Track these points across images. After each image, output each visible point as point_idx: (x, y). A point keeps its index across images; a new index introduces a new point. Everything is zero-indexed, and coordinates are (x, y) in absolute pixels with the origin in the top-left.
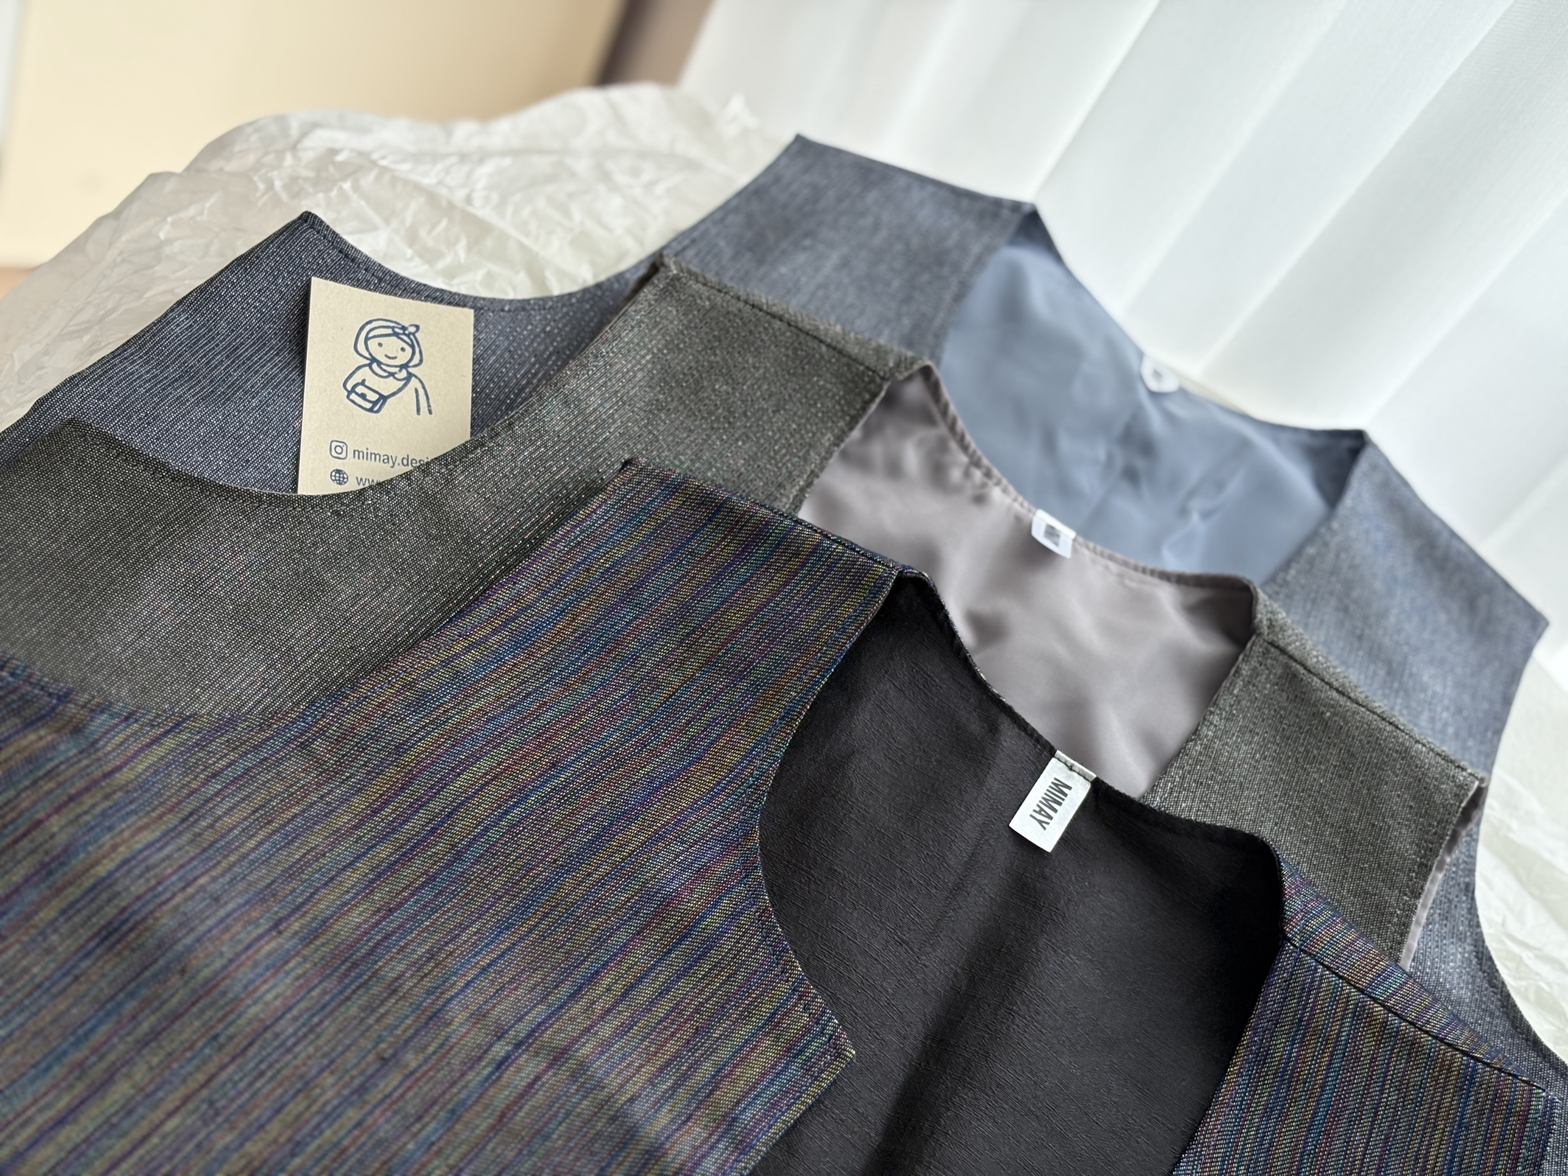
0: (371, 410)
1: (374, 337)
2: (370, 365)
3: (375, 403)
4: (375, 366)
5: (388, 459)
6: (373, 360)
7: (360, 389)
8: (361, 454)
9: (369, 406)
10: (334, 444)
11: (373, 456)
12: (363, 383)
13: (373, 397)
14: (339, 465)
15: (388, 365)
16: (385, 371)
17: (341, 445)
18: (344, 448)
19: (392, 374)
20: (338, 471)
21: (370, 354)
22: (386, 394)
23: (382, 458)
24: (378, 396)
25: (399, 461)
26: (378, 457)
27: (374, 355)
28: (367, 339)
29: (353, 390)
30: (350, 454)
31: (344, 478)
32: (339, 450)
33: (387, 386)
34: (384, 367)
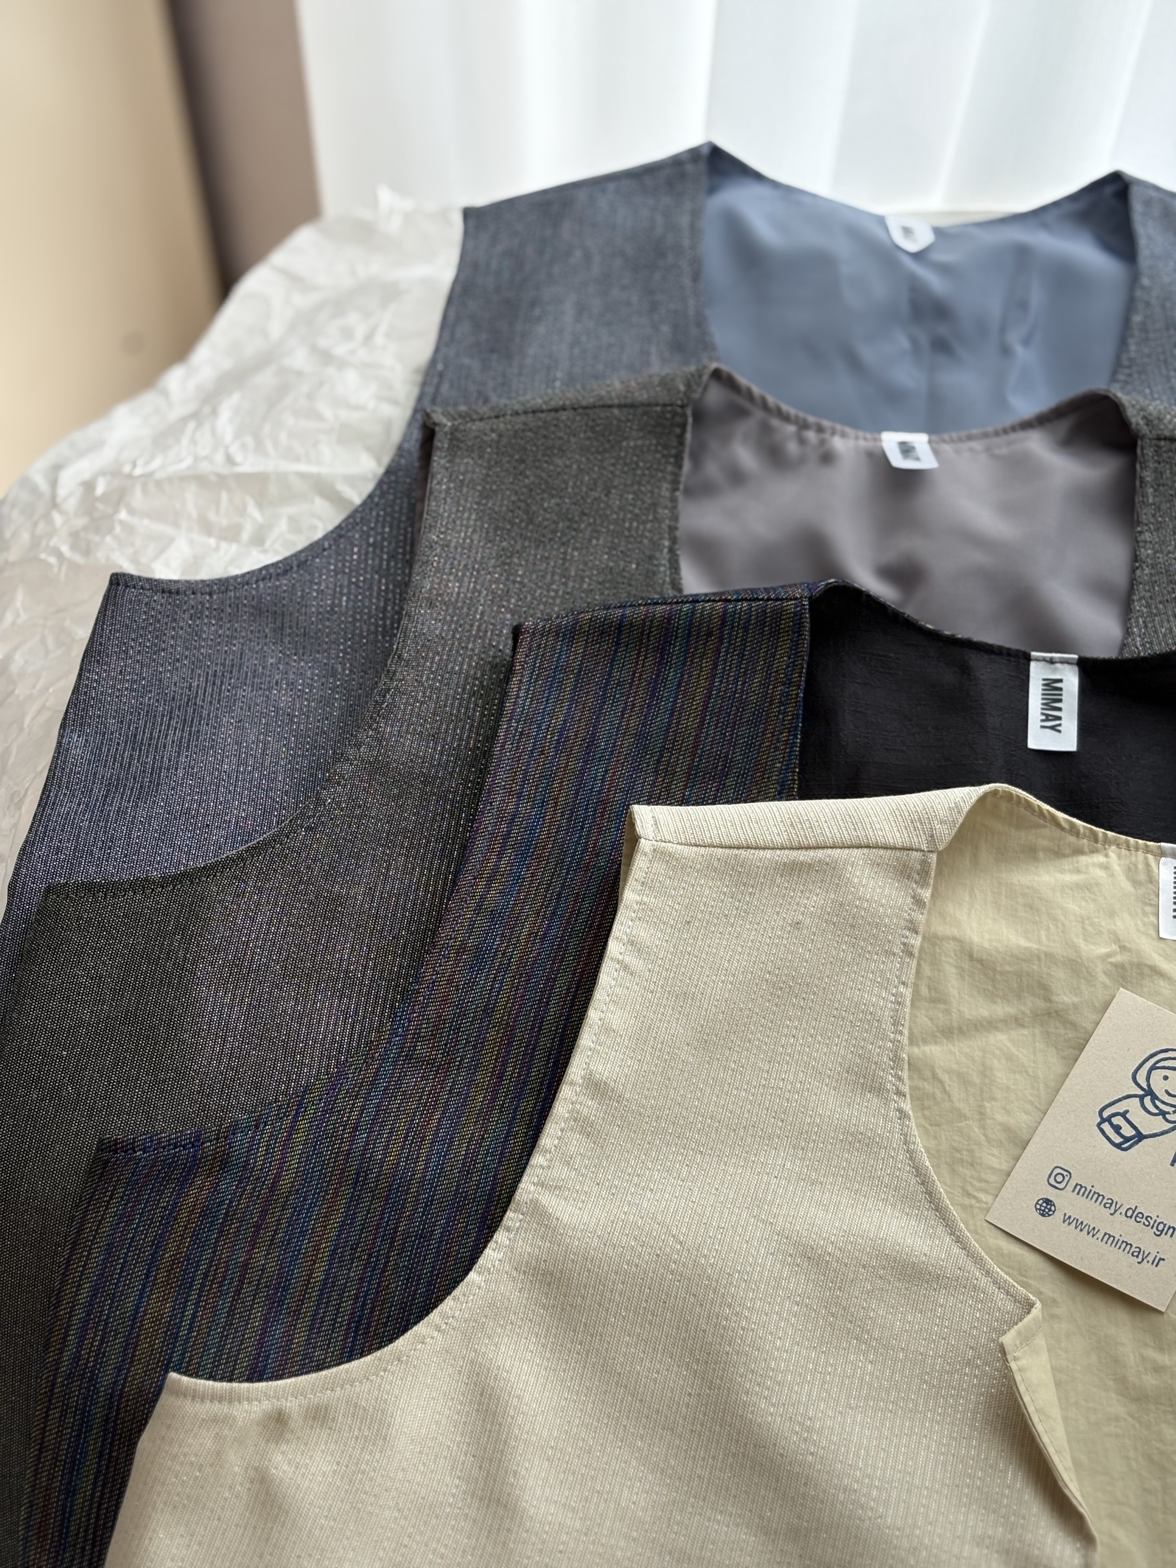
0: (1118, 1146)
1: (1164, 1068)
2: (1141, 1098)
3: (1127, 1139)
4: (1147, 1100)
5: (1111, 1204)
6: (1150, 1092)
7: (1116, 1120)
8: (1083, 1189)
9: (1118, 1140)
10: (1058, 1171)
11: (1096, 1196)
12: (1124, 1115)
13: (1128, 1131)
14: (1051, 1194)
15: (1163, 1102)
16: (1157, 1107)
17: (1065, 1173)
18: (1067, 1179)
19: (1163, 1114)
20: (1048, 1201)
21: (1149, 1085)
22: (1144, 1133)
23: (1105, 1201)
24: (1134, 1132)
25: (1123, 1210)
26: (1101, 1198)
27: (1152, 1087)
28: (1153, 1068)
29: (1109, 1120)
30: (1070, 1188)
31: (1050, 1210)
32: (1059, 1178)
33: (1149, 1124)
34: (1157, 1102)
